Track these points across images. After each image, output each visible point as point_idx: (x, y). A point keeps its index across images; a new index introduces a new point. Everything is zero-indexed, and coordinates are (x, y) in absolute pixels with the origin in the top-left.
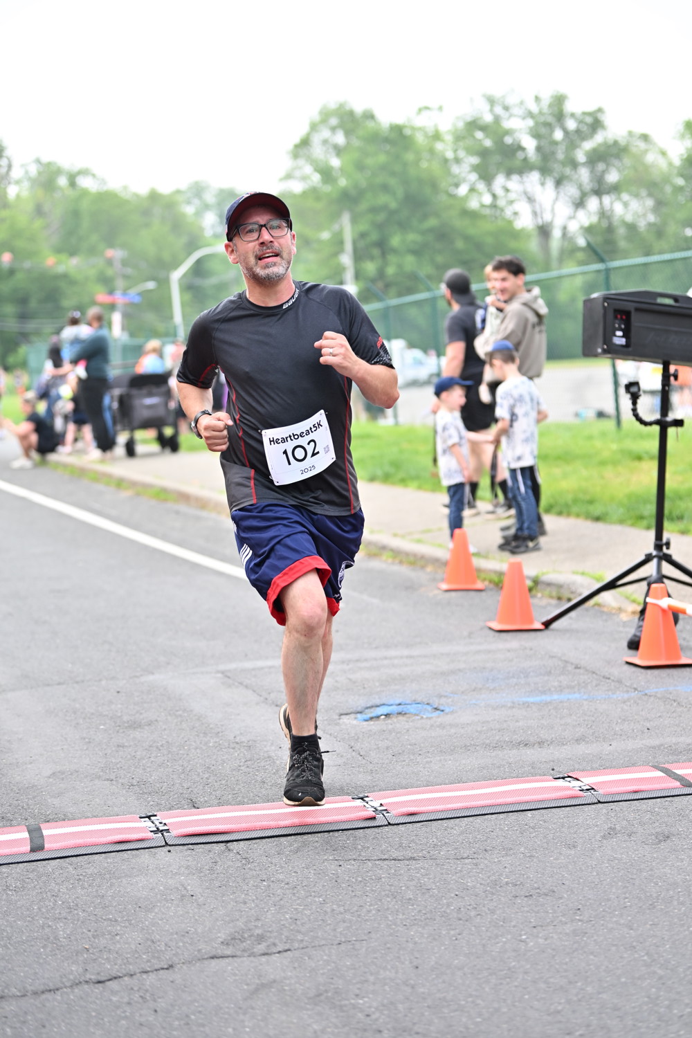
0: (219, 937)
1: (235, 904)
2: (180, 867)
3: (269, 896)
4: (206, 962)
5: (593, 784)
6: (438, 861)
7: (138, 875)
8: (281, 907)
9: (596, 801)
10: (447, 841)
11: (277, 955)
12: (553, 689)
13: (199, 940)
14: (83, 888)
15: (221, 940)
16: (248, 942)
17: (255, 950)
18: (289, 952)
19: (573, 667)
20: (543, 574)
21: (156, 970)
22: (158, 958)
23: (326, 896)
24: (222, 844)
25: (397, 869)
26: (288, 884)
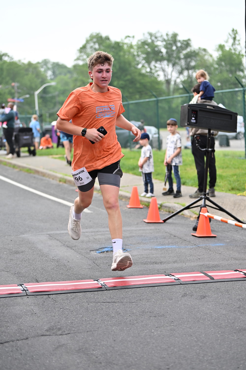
0: (45, 328)
1: (51, 317)
2: (31, 303)
3: (63, 314)
4: (40, 337)
5: (179, 277)
6: (123, 303)
7: (16, 306)
8: (67, 318)
9: (180, 284)
10: (127, 296)
11: (65, 335)
12: (166, 244)
13: (37, 329)
15: (45, 329)
16: (55, 330)
17: (57, 333)
18: (69, 334)
19: (173, 236)
20: (164, 203)
21: (22, 340)
22: (23, 335)
23: (83, 315)
24: (47, 295)
25: (109, 306)
26: (70, 310)
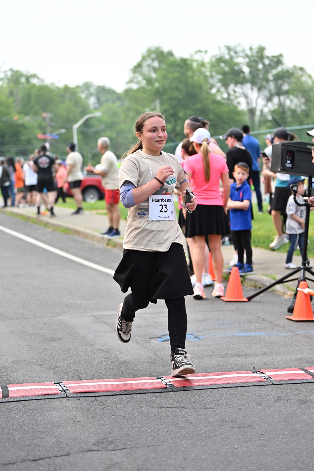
0: (92, 441)
1: (99, 426)
2: (73, 408)
3: (116, 423)
4: (85, 453)
5: (270, 375)
6: (196, 409)
7: (53, 411)
8: (121, 428)
9: (272, 384)
10: (201, 400)
11: (119, 451)
12: (252, 330)
13: (82, 442)
14: (27, 416)
15: (92, 442)
16: (105, 444)
17: (109, 448)
18: (125, 450)
19: (262, 320)
21: (61, 456)
22: (63, 450)
23: (143, 423)
24: (93, 397)
25: (177, 412)
26: (124, 417)
